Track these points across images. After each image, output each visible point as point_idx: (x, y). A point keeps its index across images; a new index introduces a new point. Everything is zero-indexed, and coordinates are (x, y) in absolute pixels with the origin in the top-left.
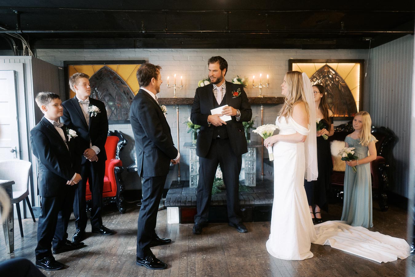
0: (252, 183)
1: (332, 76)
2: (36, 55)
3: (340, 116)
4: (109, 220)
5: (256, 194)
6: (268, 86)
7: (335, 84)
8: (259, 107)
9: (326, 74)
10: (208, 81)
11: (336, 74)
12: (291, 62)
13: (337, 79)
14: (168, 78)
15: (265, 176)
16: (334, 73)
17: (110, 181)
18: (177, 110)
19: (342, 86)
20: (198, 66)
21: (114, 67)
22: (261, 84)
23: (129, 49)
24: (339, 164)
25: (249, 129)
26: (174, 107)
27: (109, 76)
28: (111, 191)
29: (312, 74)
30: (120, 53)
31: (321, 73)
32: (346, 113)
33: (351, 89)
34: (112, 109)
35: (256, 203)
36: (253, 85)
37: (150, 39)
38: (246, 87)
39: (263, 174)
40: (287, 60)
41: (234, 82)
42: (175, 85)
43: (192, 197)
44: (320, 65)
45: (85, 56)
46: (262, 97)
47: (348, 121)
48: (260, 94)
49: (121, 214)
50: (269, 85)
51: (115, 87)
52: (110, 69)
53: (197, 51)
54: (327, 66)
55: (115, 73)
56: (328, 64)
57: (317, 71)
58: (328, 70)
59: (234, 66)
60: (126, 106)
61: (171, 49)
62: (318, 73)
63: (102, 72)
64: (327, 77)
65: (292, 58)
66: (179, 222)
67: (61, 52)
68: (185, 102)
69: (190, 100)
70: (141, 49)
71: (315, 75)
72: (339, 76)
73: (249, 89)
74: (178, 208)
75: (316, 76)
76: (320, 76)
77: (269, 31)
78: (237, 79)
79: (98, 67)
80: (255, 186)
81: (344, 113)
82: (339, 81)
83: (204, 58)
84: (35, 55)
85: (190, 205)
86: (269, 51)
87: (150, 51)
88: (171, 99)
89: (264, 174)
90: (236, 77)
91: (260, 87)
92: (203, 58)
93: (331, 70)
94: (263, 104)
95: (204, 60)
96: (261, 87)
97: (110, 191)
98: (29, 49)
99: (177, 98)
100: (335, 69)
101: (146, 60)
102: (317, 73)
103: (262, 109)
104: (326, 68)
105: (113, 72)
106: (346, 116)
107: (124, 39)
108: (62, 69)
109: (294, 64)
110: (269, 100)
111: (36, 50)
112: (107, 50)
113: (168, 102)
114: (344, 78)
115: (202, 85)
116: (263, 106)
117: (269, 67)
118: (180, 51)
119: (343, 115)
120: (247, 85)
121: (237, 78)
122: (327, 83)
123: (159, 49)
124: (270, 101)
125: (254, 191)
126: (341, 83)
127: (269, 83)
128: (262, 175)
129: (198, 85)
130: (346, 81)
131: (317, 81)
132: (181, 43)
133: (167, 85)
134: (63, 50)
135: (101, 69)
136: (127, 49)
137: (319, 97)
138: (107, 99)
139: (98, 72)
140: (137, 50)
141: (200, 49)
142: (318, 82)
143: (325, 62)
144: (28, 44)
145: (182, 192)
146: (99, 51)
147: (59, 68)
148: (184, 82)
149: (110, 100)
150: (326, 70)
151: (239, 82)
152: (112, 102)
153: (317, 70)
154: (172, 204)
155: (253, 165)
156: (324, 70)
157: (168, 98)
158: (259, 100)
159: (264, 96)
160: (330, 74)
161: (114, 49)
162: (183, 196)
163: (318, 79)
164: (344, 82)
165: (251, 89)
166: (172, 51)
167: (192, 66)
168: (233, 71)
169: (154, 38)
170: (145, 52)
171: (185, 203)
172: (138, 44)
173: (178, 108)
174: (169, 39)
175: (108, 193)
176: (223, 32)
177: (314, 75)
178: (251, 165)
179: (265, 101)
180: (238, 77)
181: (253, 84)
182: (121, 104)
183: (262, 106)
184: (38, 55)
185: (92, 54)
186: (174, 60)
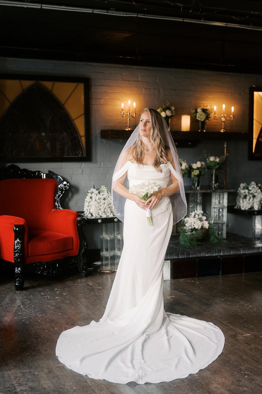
6: (233, 119)
12: (252, 90)
17: (71, 236)
20: (151, 89)
21: (48, 84)
22: (224, 116)
23: (67, 62)
26: (121, 141)
28: (73, 249)
34: (45, 141)
36: (215, 117)
38: (209, 119)
40: (248, 88)
42: (129, 113)
51: (50, 112)
52: (43, 87)
53: (150, 70)
55: (50, 93)
60: (64, 138)
61: (118, 65)
63: (33, 90)
65: (254, 86)
66: (170, 278)
70: (83, 63)
74: (169, 261)
79: (27, 83)
80: (225, 237)
83: (158, 78)
87: (94, 66)
91: (223, 119)
92: (156, 79)
96: (225, 120)
103: (225, 145)
105: (47, 92)
109: (256, 94)
112: (38, 61)
116: (226, 142)
118: (130, 68)
123: (105, 64)
133: (122, 114)
136: (65, 61)
139: (28, 90)
140: (77, 63)
141: (153, 68)
146: (28, 61)
161: (48, 61)
166: (120, 68)
167: (143, 89)
171: (178, 256)
181: (215, 115)
182: (57, 134)
186: (122, 79)
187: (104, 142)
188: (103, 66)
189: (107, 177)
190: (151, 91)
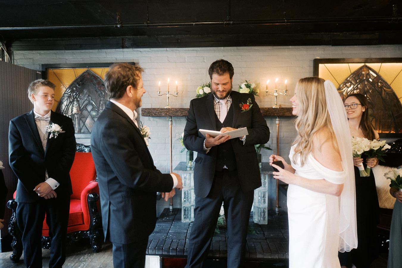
0: (262, 219)
1: (373, 80)
2: (14, 58)
3: (384, 132)
4: (77, 262)
5: (266, 239)
6: (285, 93)
7: (376, 90)
8: (274, 119)
9: (364, 77)
10: (209, 87)
11: (379, 77)
12: (316, 63)
13: (379, 84)
14: (159, 83)
15: (280, 208)
16: (375, 75)
17: (82, 211)
18: (170, 123)
19: (387, 93)
20: (198, 68)
21: (98, 70)
22: (276, 91)
23: (116, 49)
24: (384, 198)
25: (259, 148)
26: (168, 119)
27: (92, 81)
28: (84, 223)
29: (345, 77)
30: (106, 54)
31: (357, 75)
32: (393, 129)
33: (399, 97)
35: (265, 257)
36: (267, 92)
37: (141, 36)
38: (257, 94)
39: (278, 205)
40: (311, 60)
41: (241, 88)
42: (168, 92)
43: (179, 240)
44: (356, 66)
45: (67, 58)
46: (278, 107)
47: (396, 139)
48: (276, 103)
49: (94, 252)
50: (287, 91)
51: (99, 94)
52: (93, 73)
53: (196, 51)
54: (366, 66)
55: (99, 78)
56: (367, 64)
57: (352, 74)
58: (368, 72)
59: (243, 68)
61: (165, 49)
62: (354, 77)
63: (85, 76)
64: (365, 81)
65: (318, 58)
67: (40, 54)
68: (179, 114)
69: (186, 111)
70: (131, 50)
71: (349, 79)
72: (382, 80)
73: (261, 97)
74: (159, 256)
75: (351, 80)
76: (356, 80)
77: (286, 21)
78: (245, 85)
79: (81, 71)
80: (267, 224)
81: (389, 128)
82: (382, 86)
83: (205, 58)
84: (12, 57)
85: (175, 254)
86: (287, 49)
87: (141, 52)
88: (162, 109)
89: (280, 206)
90: (244, 82)
92: (204, 59)
93: (371, 72)
94: (278, 116)
95: (205, 61)
96: (277, 94)
97: (82, 223)
98: (5, 51)
99: (169, 109)
100: (377, 71)
101: (135, 62)
102: (352, 76)
103: (277, 122)
104: (365, 69)
105: (97, 77)
106: (392, 132)
107: (110, 38)
108: (40, 73)
110: (286, 112)
111: (13, 53)
112: (91, 51)
113: (158, 113)
114: (389, 83)
115: (201, 93)
116: (279, 118)
117: (287, 70)
118: (176, 50)
119: (387, 131)
120: (259, 92)
121: (246, 83)
122: (366, 88)
123: (152, 49)
124: (288, 113)
125: (264, 234)
126: (385, 89)
127: (287, 89)
128: (276, 207)
129: (196, 92)
130: (392, 86)
131: (352, 86)
132: (178, 40)
133: (159, 92)
134: (42, 52)
135: (83, 73)
136: (114, 49)
137: (361, 111)
138: (89, 108)
139: (80, 76)
140: (125, 50)
141: (201, 48)
142: (353, 88)
143: (363, 62)
144: (4, 45)
145: (170, 229)
146: (83, 52)
147: (37, 72)
148: (180, 89)
149: (93, 110)
150: (363, 73)
151: (248, 88)
152: (95, 112)
153: (352, 72)
154: (152, 251)
155: (264, 197)
156: (361, 72)
157: (158, 109)
158: (274, 111)
159: (280, 106)
160: (370, 78)
161: (99, 50)
162: (169, 238)
163: (353, 84)
164: (389, 87)
165: (264, 96)
166: (167, 51)
167: (190, 69)
168: (242, 74)
169: (146, 36)
170: (134, 52)
171: (168, 252)
172: (126, 44)
173: (171, 121)
174: (163, 36)
175: (79, 226)
176: (223, 24)
177: (347, 78)
178: (262, 196)
179: (282, 113)
180: (247, 81)
183: (277, 119)
184: (15, 58)
185: (74, 56)
186: (168, 62)
187: (152, 120)
188: (150, 51)
189: (155, 152)
190: (198, 70)
